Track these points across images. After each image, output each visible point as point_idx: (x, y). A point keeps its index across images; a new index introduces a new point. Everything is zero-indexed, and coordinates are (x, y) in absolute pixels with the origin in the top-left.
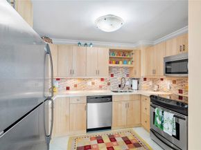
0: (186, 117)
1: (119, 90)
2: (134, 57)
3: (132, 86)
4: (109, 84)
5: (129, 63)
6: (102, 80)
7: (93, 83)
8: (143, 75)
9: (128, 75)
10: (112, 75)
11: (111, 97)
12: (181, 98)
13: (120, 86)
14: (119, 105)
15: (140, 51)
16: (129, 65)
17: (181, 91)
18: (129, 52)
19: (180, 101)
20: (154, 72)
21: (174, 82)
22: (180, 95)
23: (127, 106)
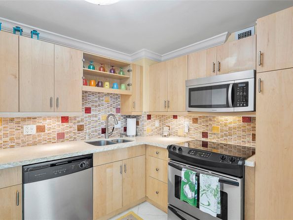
0: (239, 181)
1: (103, 138)
2: (132, 77)
3: (125, 129)
4: (80, 128)
5: (123, 86)
6: (65, 119)
7: (41, 129)
8: (146, 109)
9: (118, 110)
10: (88, 110)
11: (90, 157)
12: (205, 144)
13: (104, 131)
14: (108, 170)
15: (141, 67)
16: (123, 90)
17: (205, 135)
18: (122, 66)
19: (205, 149)
20: (167, 104)
21: (195, 120)
22: (205, 140)
23: (123, 169)
